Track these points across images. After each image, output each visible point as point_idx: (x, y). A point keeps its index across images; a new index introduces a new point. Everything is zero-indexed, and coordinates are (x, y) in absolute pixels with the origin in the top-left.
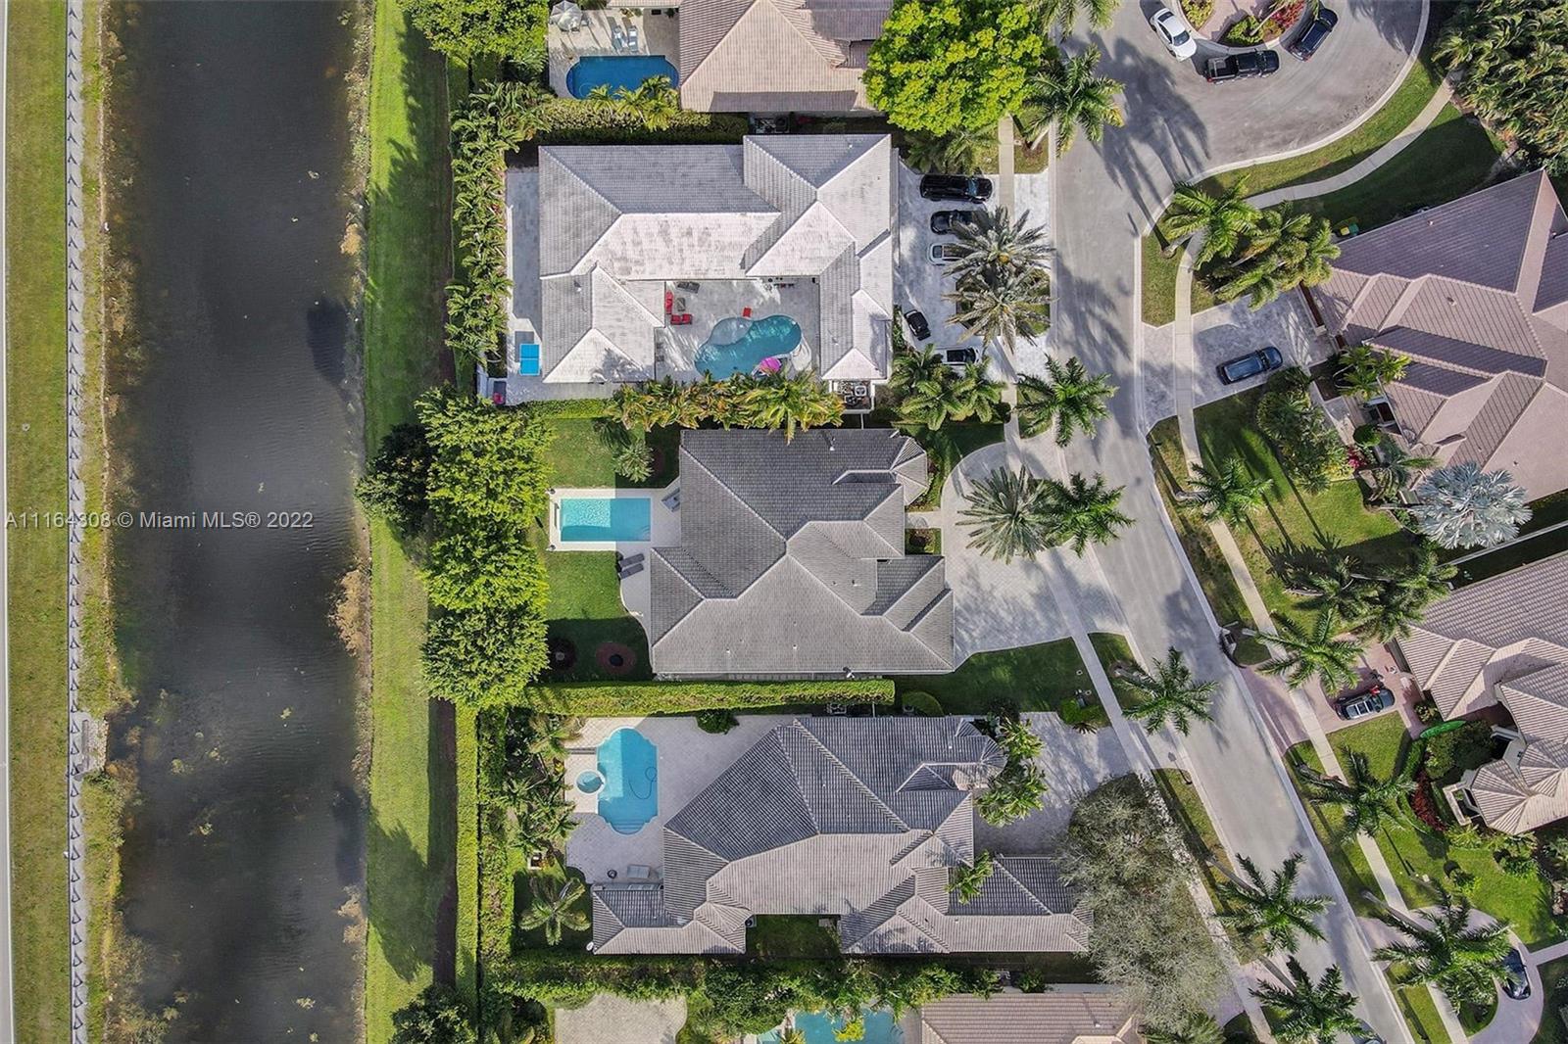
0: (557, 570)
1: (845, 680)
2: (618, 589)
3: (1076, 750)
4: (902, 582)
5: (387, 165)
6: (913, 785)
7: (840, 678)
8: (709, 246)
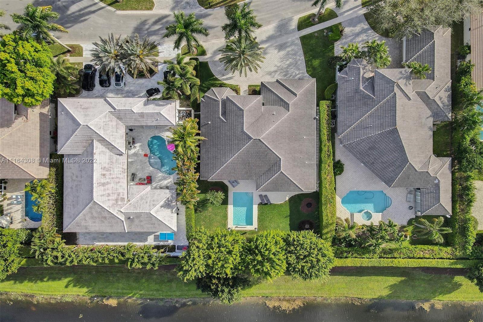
0: (266, 227)
1: (320, 119)
3: (352, 36)
4: (273, 97)
5: (76, 289)
6: (372, 92)
8: (110, 167)
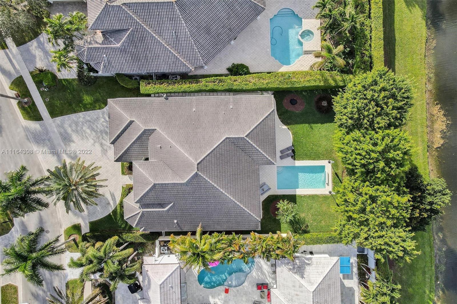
0: (326, 150)
1: (167, 93)
2: (294, 140)
3: (48, 58)
6: (124, 33)
7: (169, 94)
